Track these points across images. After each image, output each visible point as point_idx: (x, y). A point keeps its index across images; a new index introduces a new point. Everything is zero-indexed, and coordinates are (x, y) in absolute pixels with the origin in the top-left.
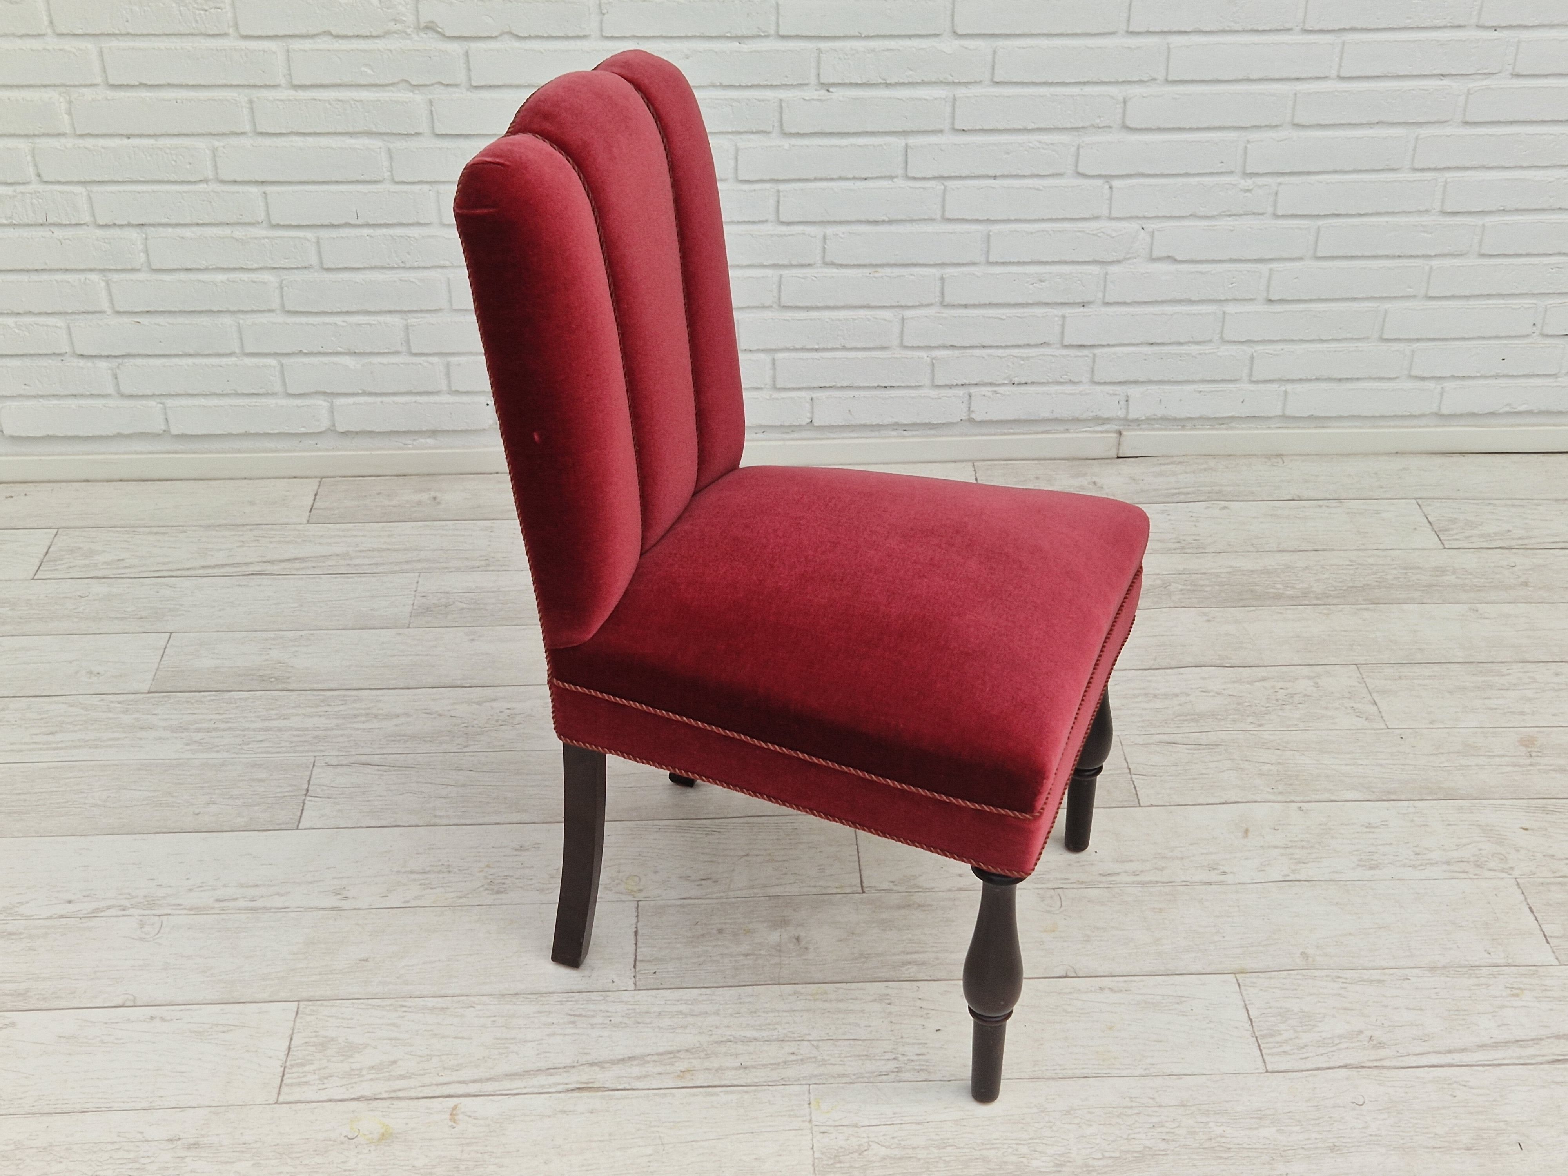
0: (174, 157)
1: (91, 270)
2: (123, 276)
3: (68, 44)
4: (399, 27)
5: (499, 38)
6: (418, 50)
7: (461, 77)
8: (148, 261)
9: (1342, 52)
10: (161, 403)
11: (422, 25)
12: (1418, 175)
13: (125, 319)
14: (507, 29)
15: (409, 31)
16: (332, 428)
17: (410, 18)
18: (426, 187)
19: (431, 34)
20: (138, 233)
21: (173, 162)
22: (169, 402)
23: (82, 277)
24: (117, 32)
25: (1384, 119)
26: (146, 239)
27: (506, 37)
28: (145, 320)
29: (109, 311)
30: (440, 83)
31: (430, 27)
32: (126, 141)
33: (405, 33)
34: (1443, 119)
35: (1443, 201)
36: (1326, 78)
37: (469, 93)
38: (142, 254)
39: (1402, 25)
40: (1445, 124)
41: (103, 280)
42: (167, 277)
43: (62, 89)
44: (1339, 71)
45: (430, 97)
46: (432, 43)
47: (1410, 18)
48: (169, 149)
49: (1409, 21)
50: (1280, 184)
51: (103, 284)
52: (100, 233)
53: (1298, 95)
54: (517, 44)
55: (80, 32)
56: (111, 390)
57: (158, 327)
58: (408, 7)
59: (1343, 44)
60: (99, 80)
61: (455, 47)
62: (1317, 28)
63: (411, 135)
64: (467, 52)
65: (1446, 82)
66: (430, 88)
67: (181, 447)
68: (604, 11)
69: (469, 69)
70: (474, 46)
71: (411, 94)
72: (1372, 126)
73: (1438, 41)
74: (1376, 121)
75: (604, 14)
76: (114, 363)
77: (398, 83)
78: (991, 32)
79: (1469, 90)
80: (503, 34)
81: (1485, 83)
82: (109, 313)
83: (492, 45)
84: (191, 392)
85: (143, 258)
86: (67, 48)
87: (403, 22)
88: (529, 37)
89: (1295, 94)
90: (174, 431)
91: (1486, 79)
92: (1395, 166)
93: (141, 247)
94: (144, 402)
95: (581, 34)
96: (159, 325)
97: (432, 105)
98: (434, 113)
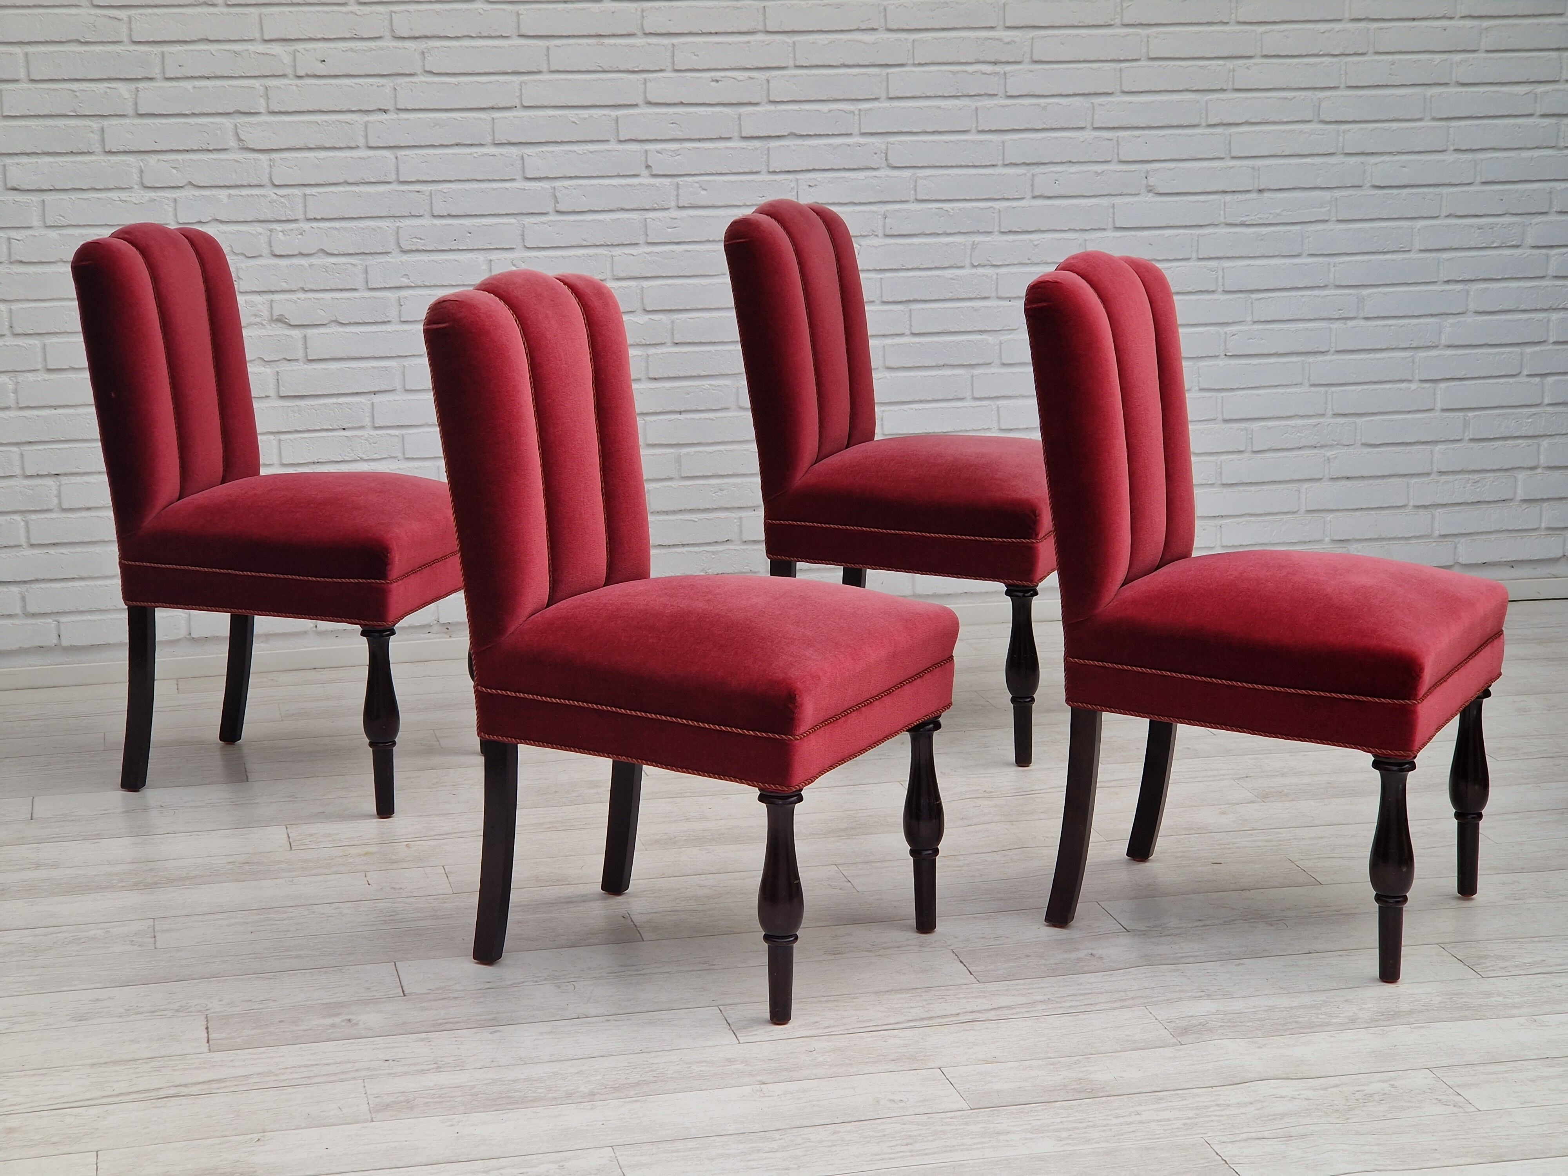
0: (88, 421)
1: (15, 512)
2: (40, 516)
3: (21, 341)
4: (258, 320)
5: (328, 325)
6: (270, 336)
7: (300, 354)
8: (60, 503)
9: (910, 316)
10: (56, 621)
11: (275, 318)
12: (978, 403)
13: (36, 551)
14: (334, 319)
15: (264, 322)
16: (187, 637)
17: (266, 314)
18: (272, 437)
19: (280, 325)
20: (54, 482)
21: (87, 425)
22: (63, 619)
23: (8, 518)
24: (58, 331)
25: (948, 362)
26: (60, 486)
27: (333, 324)
28: (52, 551)
29: (25, 545)
30: (285, 359)
31: (281, 320)
32: (54, 411)
33: (262, 324)
34: (987, 361)
35: (999, 421)
36: (902, 335)
37: (306, 366)
38: (55, 498)
39: (947, 297)
40: (989, 366)
41: (23, 520)
42: (72, 515)
43: (12, 374)
44: (910, 329)
45: (277, 369)
46: (280, 330)
47: (952, 292)
48: (85, 415)
49: (951, 294)
50: (884, 411)
51: (23, 523)
52: (26, 482)
53: (886, 347)
54: (340, 329)
55: (31, 332)
56: (18, 611)
57: (61, 555)
58: (265, 306)
59: (910, 310)
60: (39, 367)
61: (296, 333)
62: (891, 300)
63: (263, 397)
64: (305, 336)
65: (984, 337)
66: (278, 363)
67: (67, 660)
68: (402, 303)
69: (306, 348)
70: (310, 332)
71: (263, 369)
72: (940, 368)
73: (973, 307)
74: (943, 364)
75: (401, 305)
76: (24, 588)
77: (254, 360)
78: (669, 308)
79: (1000, 341)
80: (332, 321)
81: (1009, 337)
82: (24, 547)
83: (322, 330)
84: (81, 609)
85: (55, 501)
86: (21, 344)
87: (261, 316)
88: (350, 324)
89: (884, 346)
90: (65, 643)
91: (1009, 334)
92: (961, 396)
93: (55, 492)
94: (42, 620)
95: (386, 320)
96: (63, 554)
97: (278, 375)
98: (280, 381)
